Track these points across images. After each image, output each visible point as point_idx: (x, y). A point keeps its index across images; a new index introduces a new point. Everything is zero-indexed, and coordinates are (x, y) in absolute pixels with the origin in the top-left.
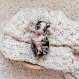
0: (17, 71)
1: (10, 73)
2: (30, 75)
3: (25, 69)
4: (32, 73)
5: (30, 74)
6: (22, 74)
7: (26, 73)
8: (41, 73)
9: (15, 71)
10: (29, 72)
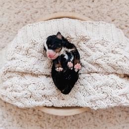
0: (25, 117)
1: (14, 120)
2: (46, 126)
3: (39, 115)
4: (50, 123)
5: (46, 124)
6: (32, 124)
7: (40, 122)
8: (64, 124)
9: (22, 118)
10: (44, 120)
